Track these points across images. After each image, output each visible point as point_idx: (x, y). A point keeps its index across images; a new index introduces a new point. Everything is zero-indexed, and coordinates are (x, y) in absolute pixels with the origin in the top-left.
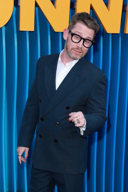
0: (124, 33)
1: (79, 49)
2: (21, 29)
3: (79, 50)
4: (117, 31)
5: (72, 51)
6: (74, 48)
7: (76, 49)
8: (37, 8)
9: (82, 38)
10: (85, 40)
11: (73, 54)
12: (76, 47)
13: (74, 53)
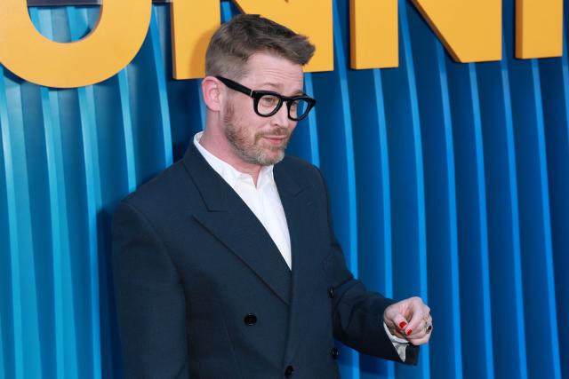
0: (517, 56)
1: (282, 131)
3: (280, 134)
4: (494, 52)
5: (260, 142)
6: (267, 133)
9: (282, 99)
10: (290, 101)
11: (267, 151)
12: (272, 129)
13: (269, 147)
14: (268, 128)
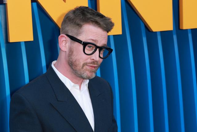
0: (181, 28)
2: (12, 40)
3: (94, 64)
5: (85, 68)
6: (88, 63)
7: (91, 63)
8: (35, 4)
9: (97, 47)
10: (100, 49)
11: (87, 72)
12: (91, 61)
13: (88, 70)
14: (89, 61)
